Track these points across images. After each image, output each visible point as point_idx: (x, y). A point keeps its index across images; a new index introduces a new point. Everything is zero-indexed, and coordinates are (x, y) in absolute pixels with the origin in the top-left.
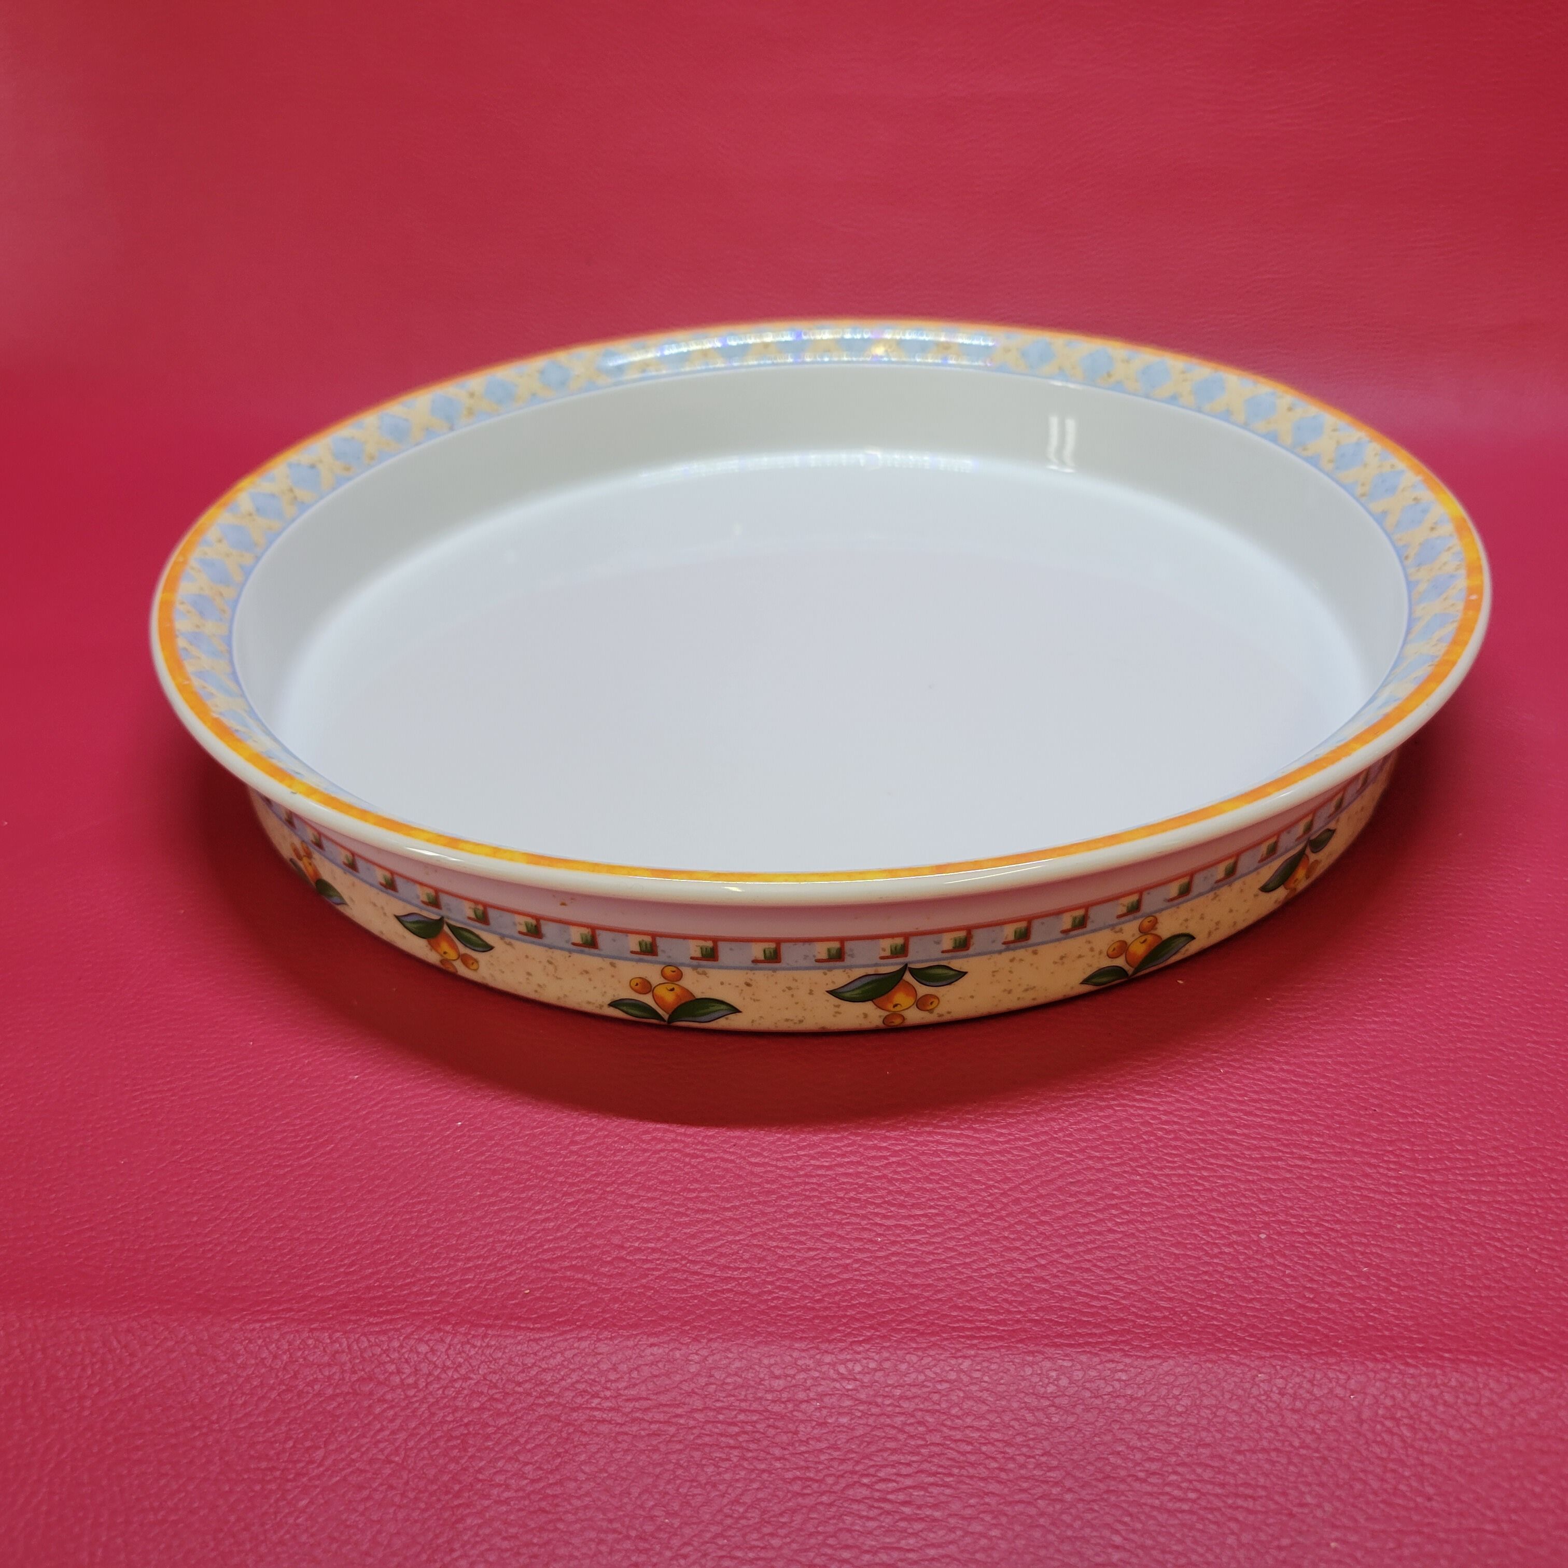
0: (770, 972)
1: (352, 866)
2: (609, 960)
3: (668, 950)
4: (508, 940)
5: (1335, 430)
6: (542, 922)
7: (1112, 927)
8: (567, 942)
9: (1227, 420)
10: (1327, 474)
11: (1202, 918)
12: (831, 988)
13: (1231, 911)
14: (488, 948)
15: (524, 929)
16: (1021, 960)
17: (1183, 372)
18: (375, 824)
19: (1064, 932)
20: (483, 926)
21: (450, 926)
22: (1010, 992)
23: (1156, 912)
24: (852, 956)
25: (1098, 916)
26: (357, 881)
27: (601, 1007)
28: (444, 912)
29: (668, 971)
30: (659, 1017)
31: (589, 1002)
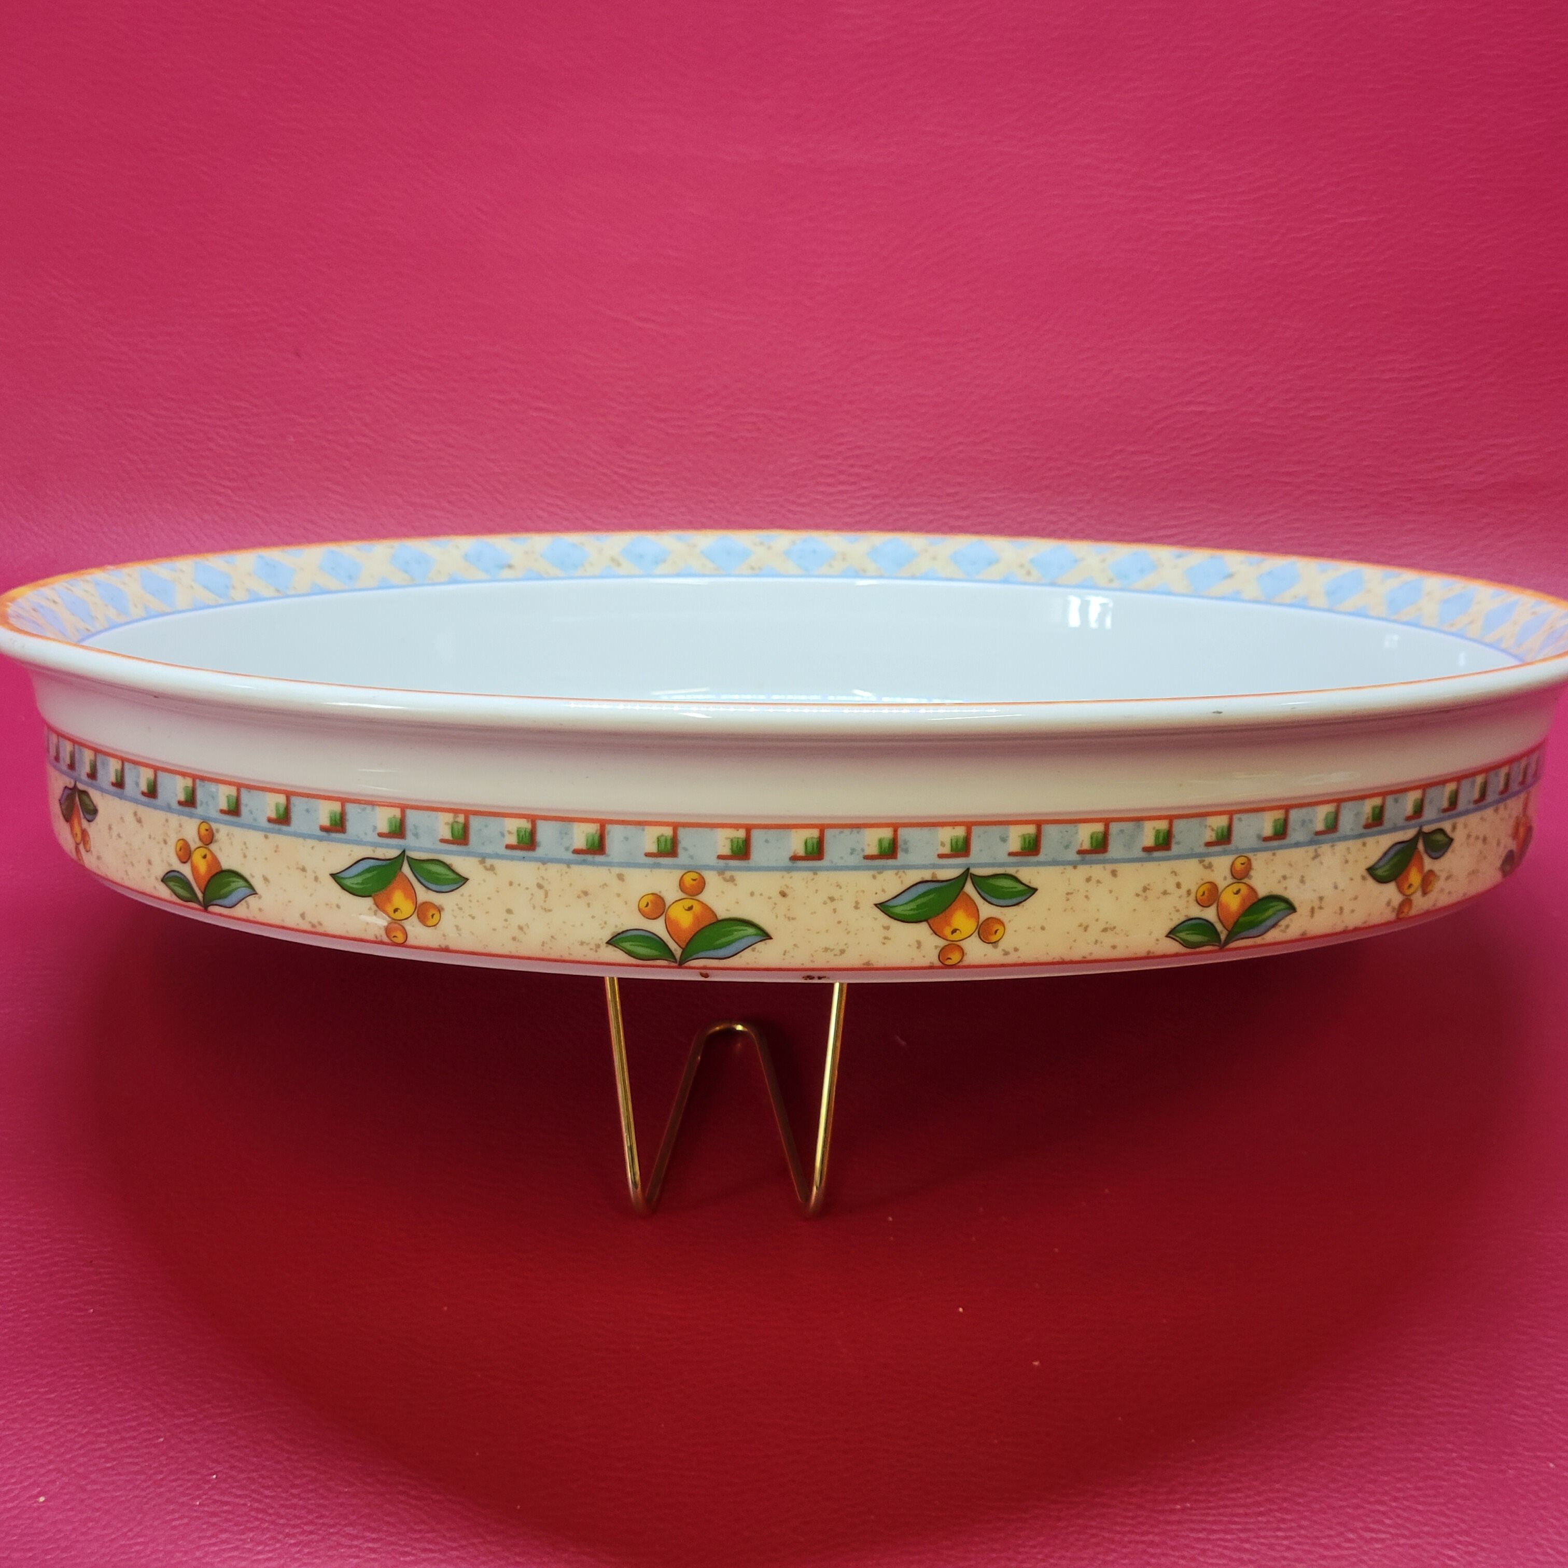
4: (489, 863)
13: (1335, 887)
14: (461, 883)
15: (513, 841)
16: (1098, 882)
19: (1146, 850)
20: (459, 849)
21: (413, 863)
23: (1249, 851)
25: (1186, 835)
26: (284, 841)
28: (408, 843)
29: (688, 879)
30: (670, 955)
31: (582, 943)
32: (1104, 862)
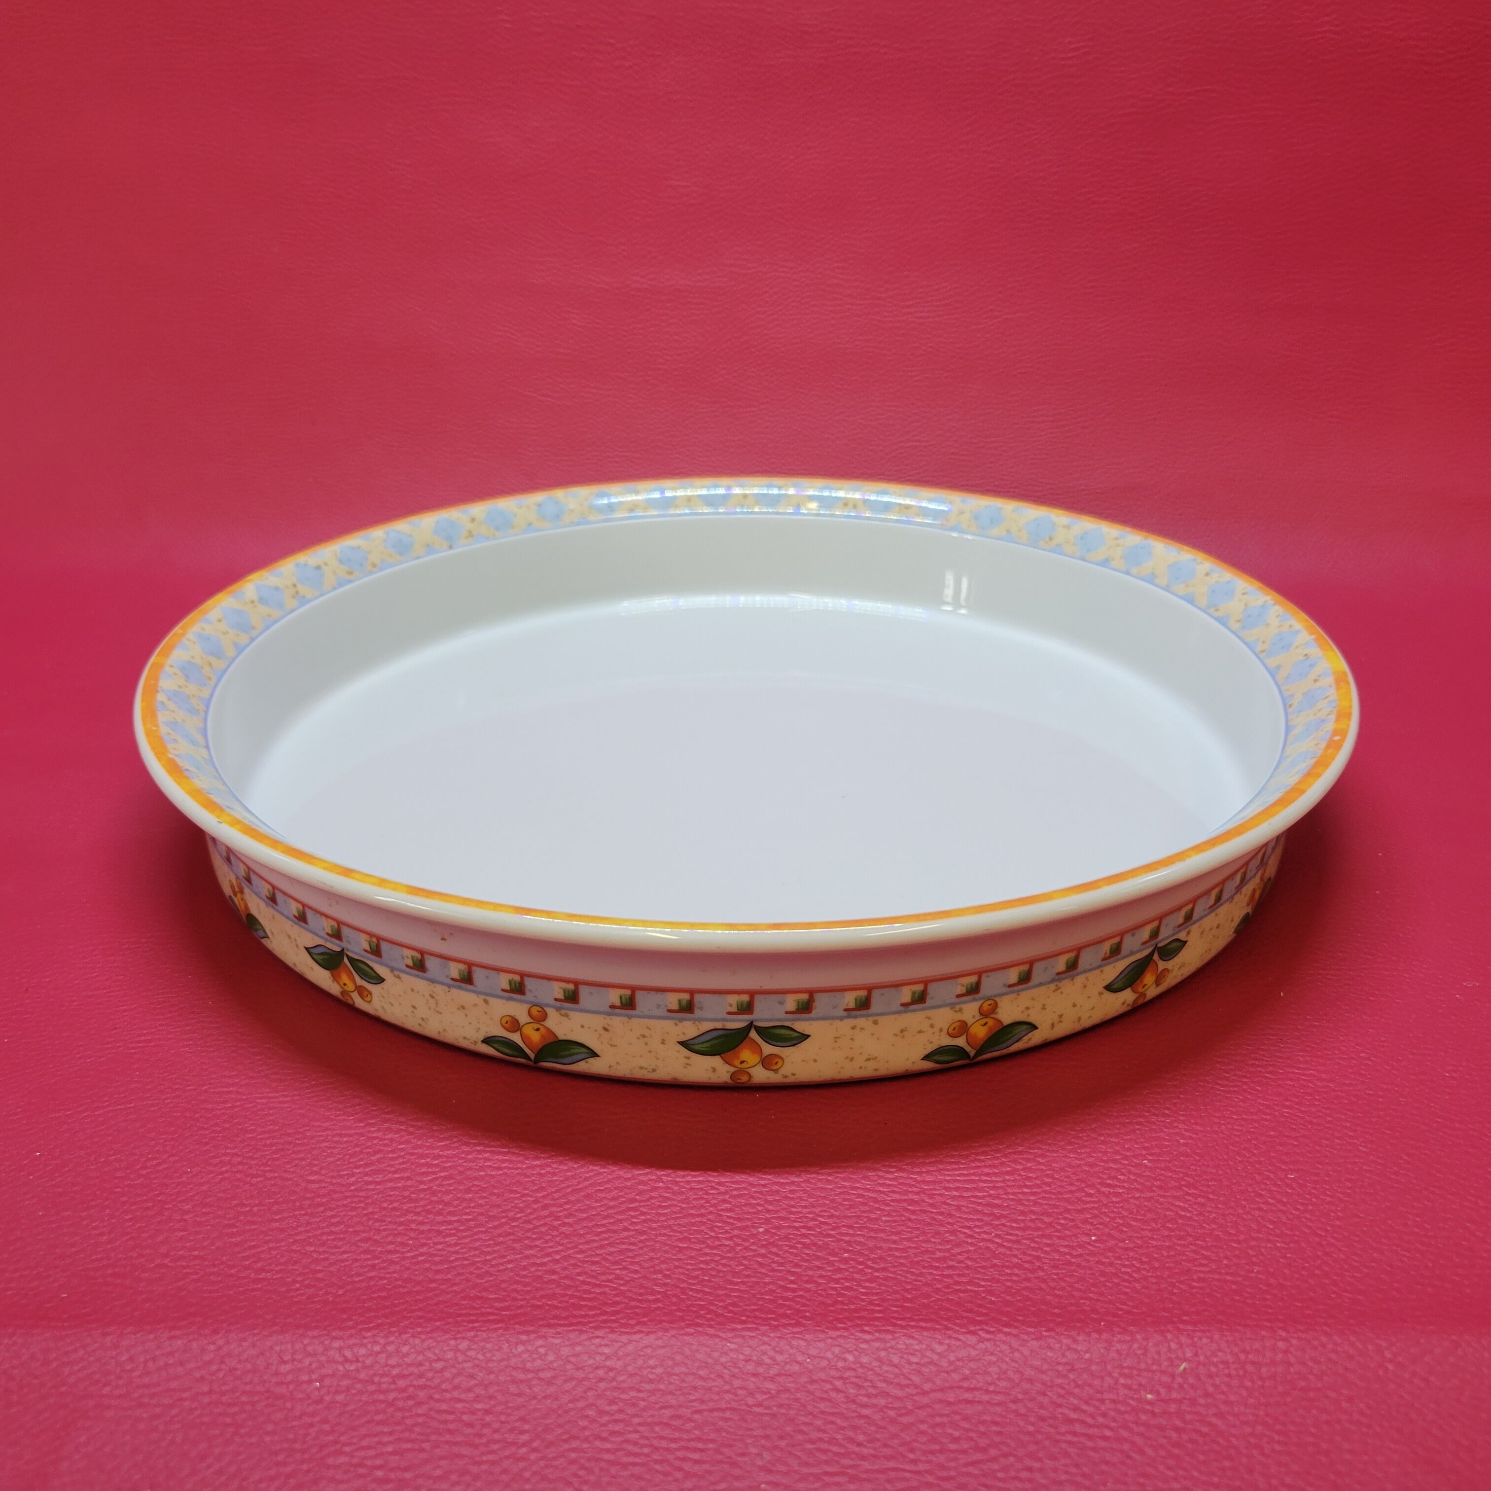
0: (626, 1019)
1: (273, 900)
2: (483, 997)
3: (535, 989)
4: (396, 973)
5: (1244, 594)
6: (426, 956)
7: (952, 1006)
8: (447, 977)
9: (1152, 583)
10: (1234, 633)
11: (1044, 1008)
12: (683, 1038)
13: (1074, 1005)
14: (380, 980)
15: (410, 963)
16: (862, 1029)
17: (1117, 539)
18: (283, 852)
19: (903, 1005)
20: (377, 959)
21: (349, 958)
22: (852, 1060)
23: (996, 996)
24: (701, 1008)
25: (939, 992)
26: (276, 914)
27: (475, 1043)
28: (344, 944)
29: (535, 1010)
30: (527, 1057)
31: (465, 1038)
32: (867, 1016)
